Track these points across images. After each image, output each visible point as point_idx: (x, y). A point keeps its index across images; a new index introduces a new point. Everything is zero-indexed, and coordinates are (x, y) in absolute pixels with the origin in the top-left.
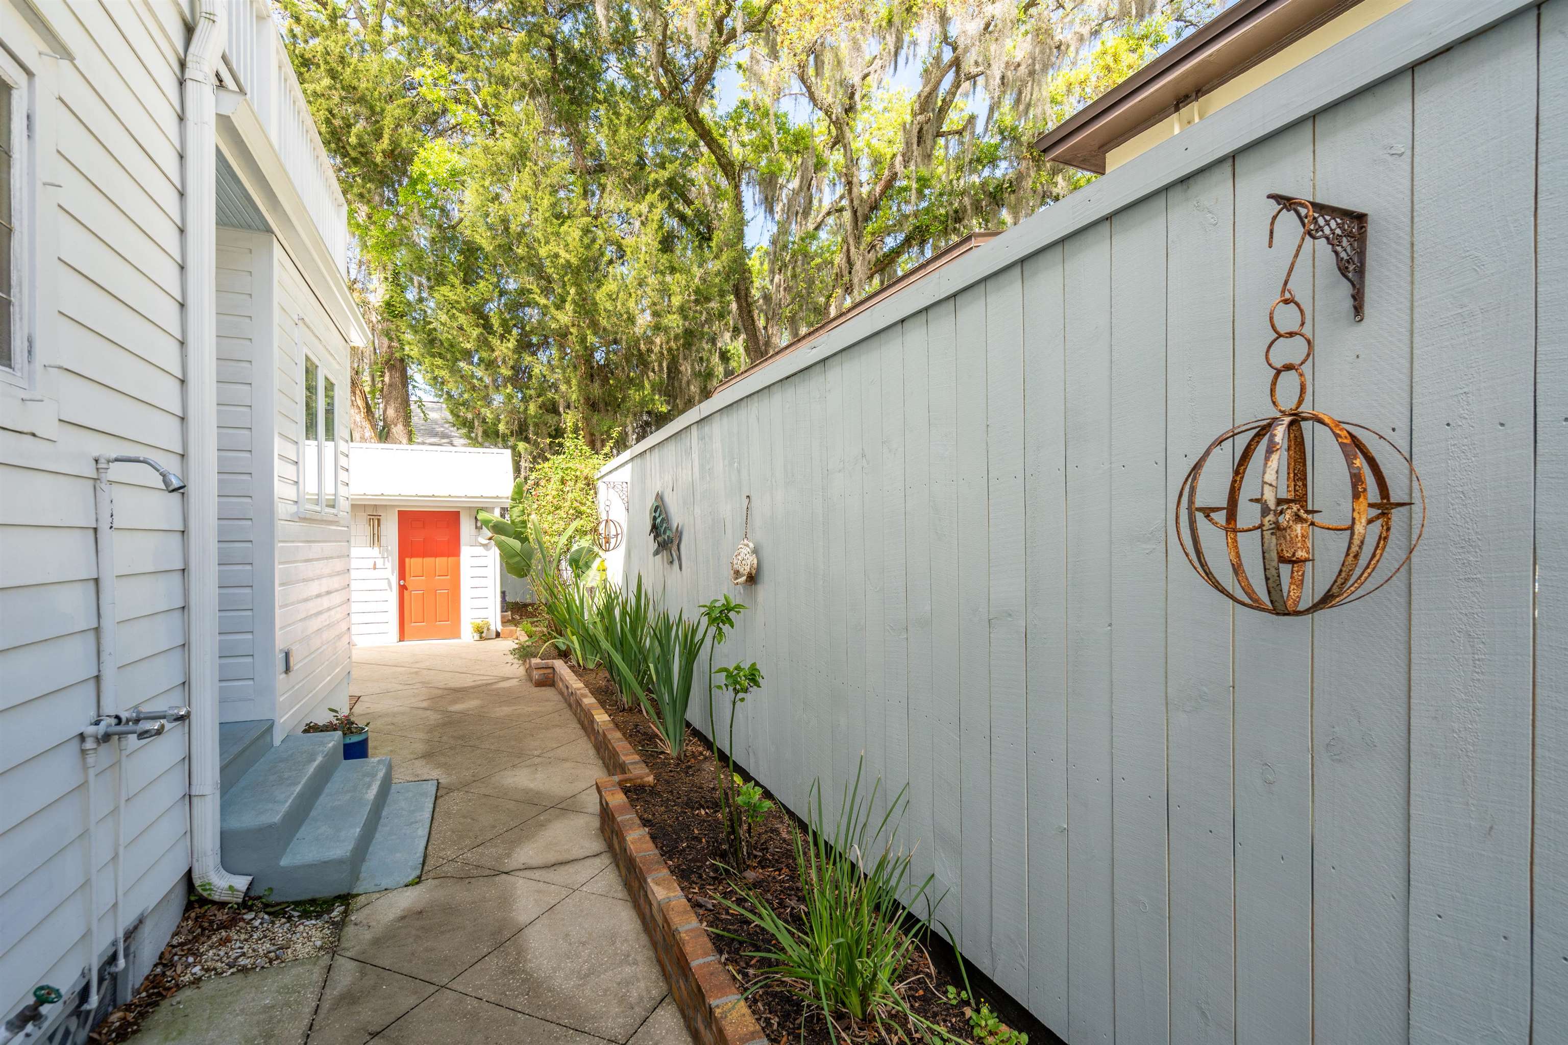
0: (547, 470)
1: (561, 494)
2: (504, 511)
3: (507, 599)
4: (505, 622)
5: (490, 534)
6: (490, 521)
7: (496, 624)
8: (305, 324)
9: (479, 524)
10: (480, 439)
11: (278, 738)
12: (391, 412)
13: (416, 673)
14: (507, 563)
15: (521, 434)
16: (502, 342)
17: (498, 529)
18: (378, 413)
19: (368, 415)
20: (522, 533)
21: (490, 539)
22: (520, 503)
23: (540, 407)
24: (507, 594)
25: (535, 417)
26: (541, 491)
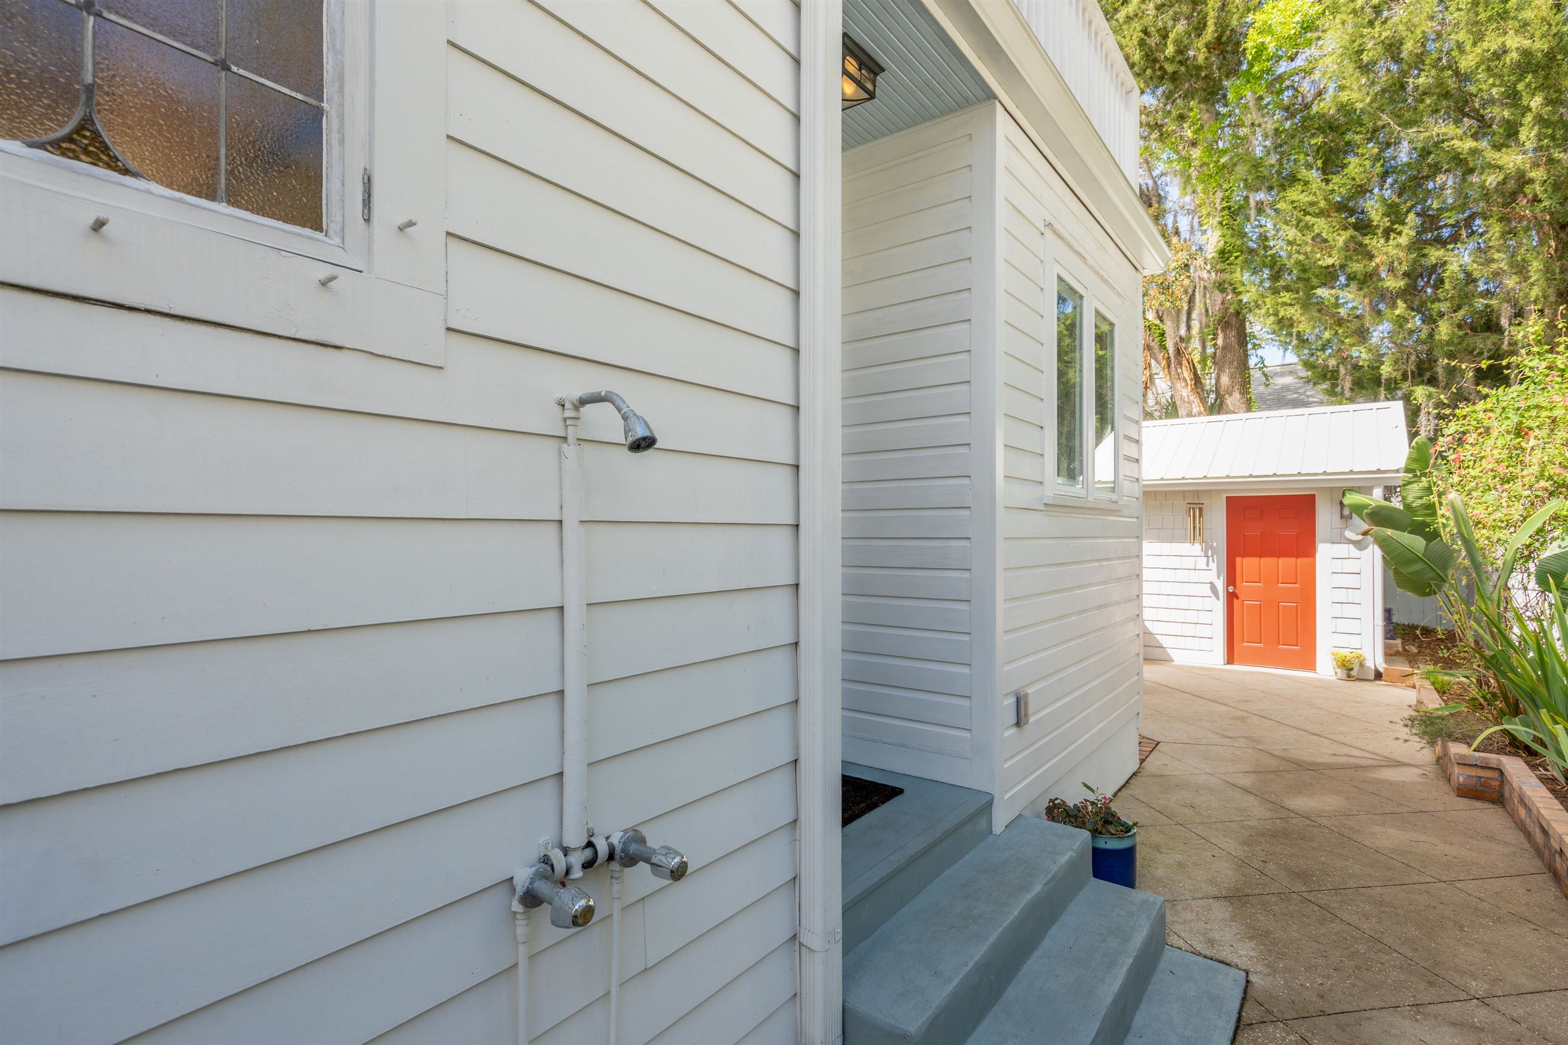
0: (1481, 415)
1: (1516, 455)
2: (1389, 491)
3: (1395, 619)
4: (1390, 655)
5: (1365, 527)
6: (1365, 506)
7: (1375, 658)
8: (1055, 232)
9: (1346, 512)
10: (1348, 394)
11: (1000, 819)
12: (1225, 380)
13: (1242, 719)
14: (1397, 572)
15: (1420, 375)
16: (1387, 239)
17: (1380, 517)
18: (1209, 382)
19: (1196, 388)
20: (1428, 526)
21: (1365, 533)
22: (1425, 475)
23: (1460, 326)
24: (1394, 612)
25: (1448, 343)
26: (1466, 453)
